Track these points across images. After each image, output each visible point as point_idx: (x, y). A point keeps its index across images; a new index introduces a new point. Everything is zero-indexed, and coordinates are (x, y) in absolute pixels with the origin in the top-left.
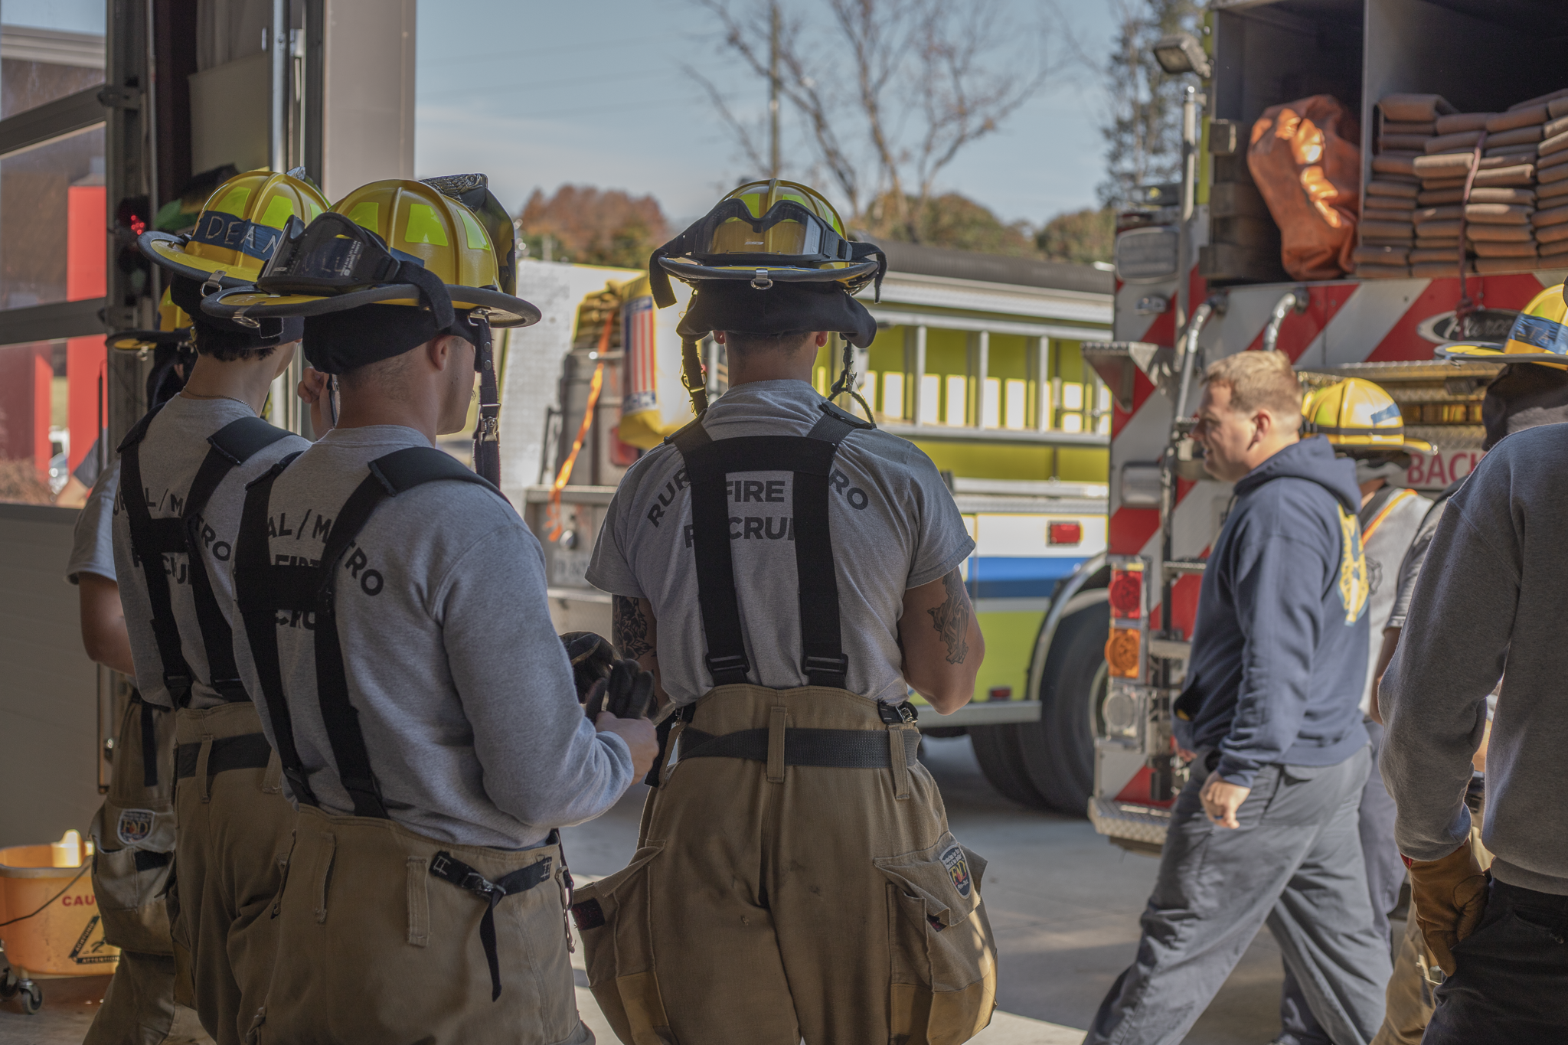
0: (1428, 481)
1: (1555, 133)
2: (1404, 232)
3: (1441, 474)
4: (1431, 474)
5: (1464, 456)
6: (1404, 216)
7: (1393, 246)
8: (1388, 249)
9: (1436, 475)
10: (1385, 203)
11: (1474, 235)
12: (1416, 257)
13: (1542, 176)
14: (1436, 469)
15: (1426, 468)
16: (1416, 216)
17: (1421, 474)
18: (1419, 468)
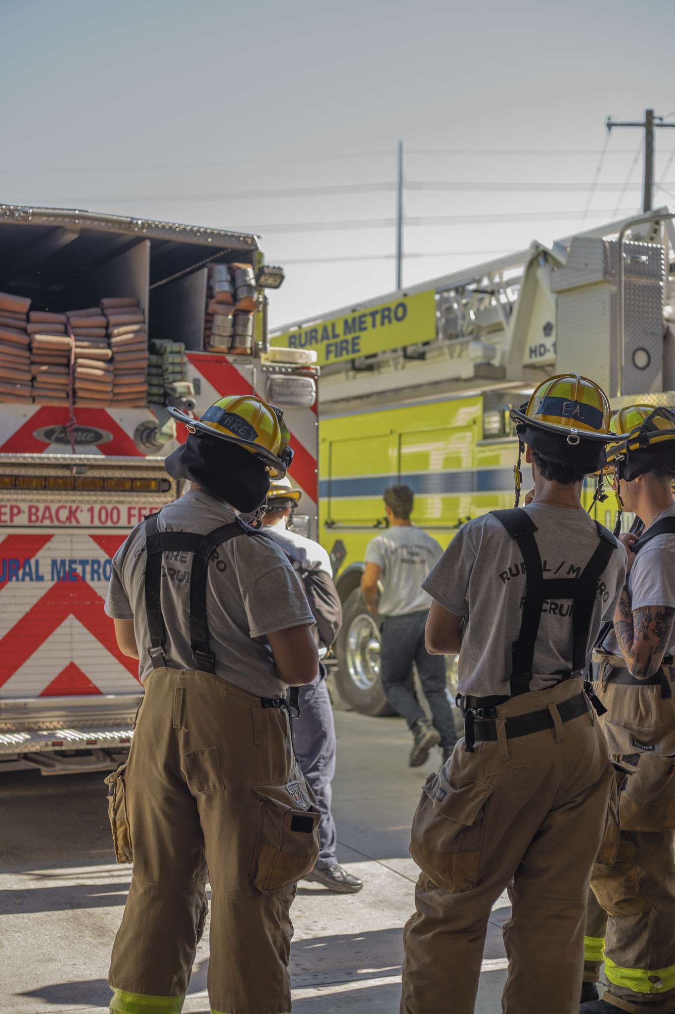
0: (42, 521)
1: (119, 335)
2: (28, 377)
3: (51, 518)
4: (44, 517)
5: (65, 507)
6: (26, 368)
7: (22, 385)
8: (18, 386)
9: (47, 518)
10: (9, 358)
11: (78, 385)
12: (37, 393)
13: (118, 357)
14: (47, 514)
15: (40, 514)
16: (34, 369)
17: (37, 517)
18: (36, 514)
